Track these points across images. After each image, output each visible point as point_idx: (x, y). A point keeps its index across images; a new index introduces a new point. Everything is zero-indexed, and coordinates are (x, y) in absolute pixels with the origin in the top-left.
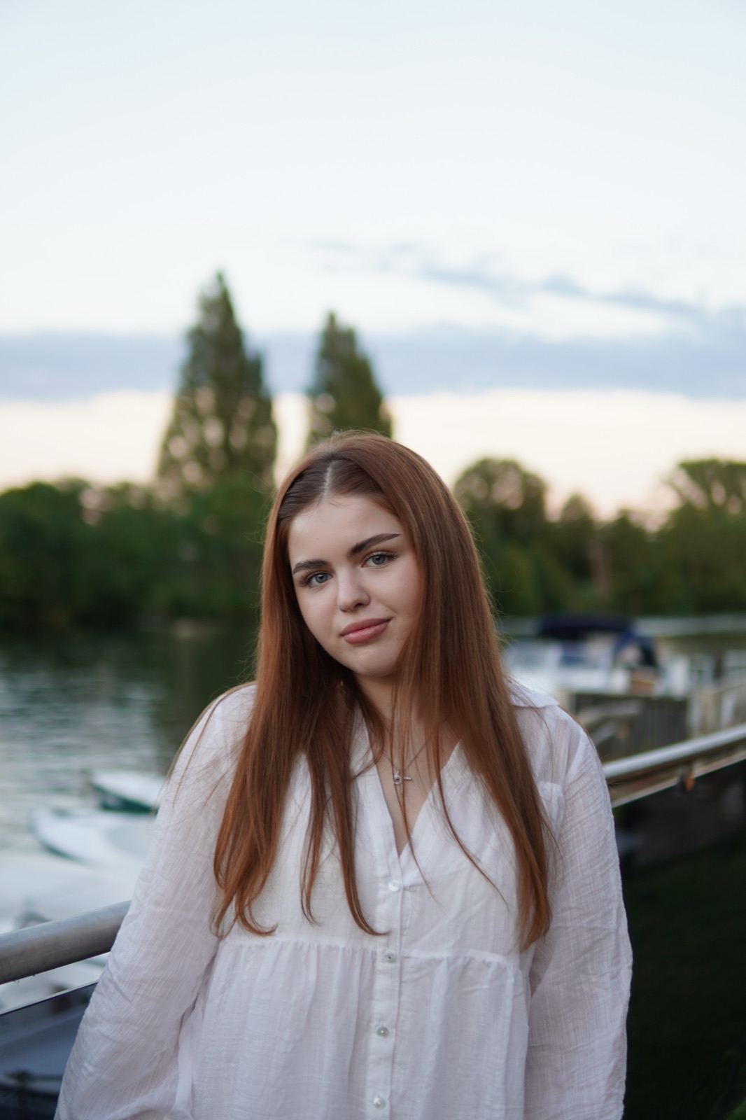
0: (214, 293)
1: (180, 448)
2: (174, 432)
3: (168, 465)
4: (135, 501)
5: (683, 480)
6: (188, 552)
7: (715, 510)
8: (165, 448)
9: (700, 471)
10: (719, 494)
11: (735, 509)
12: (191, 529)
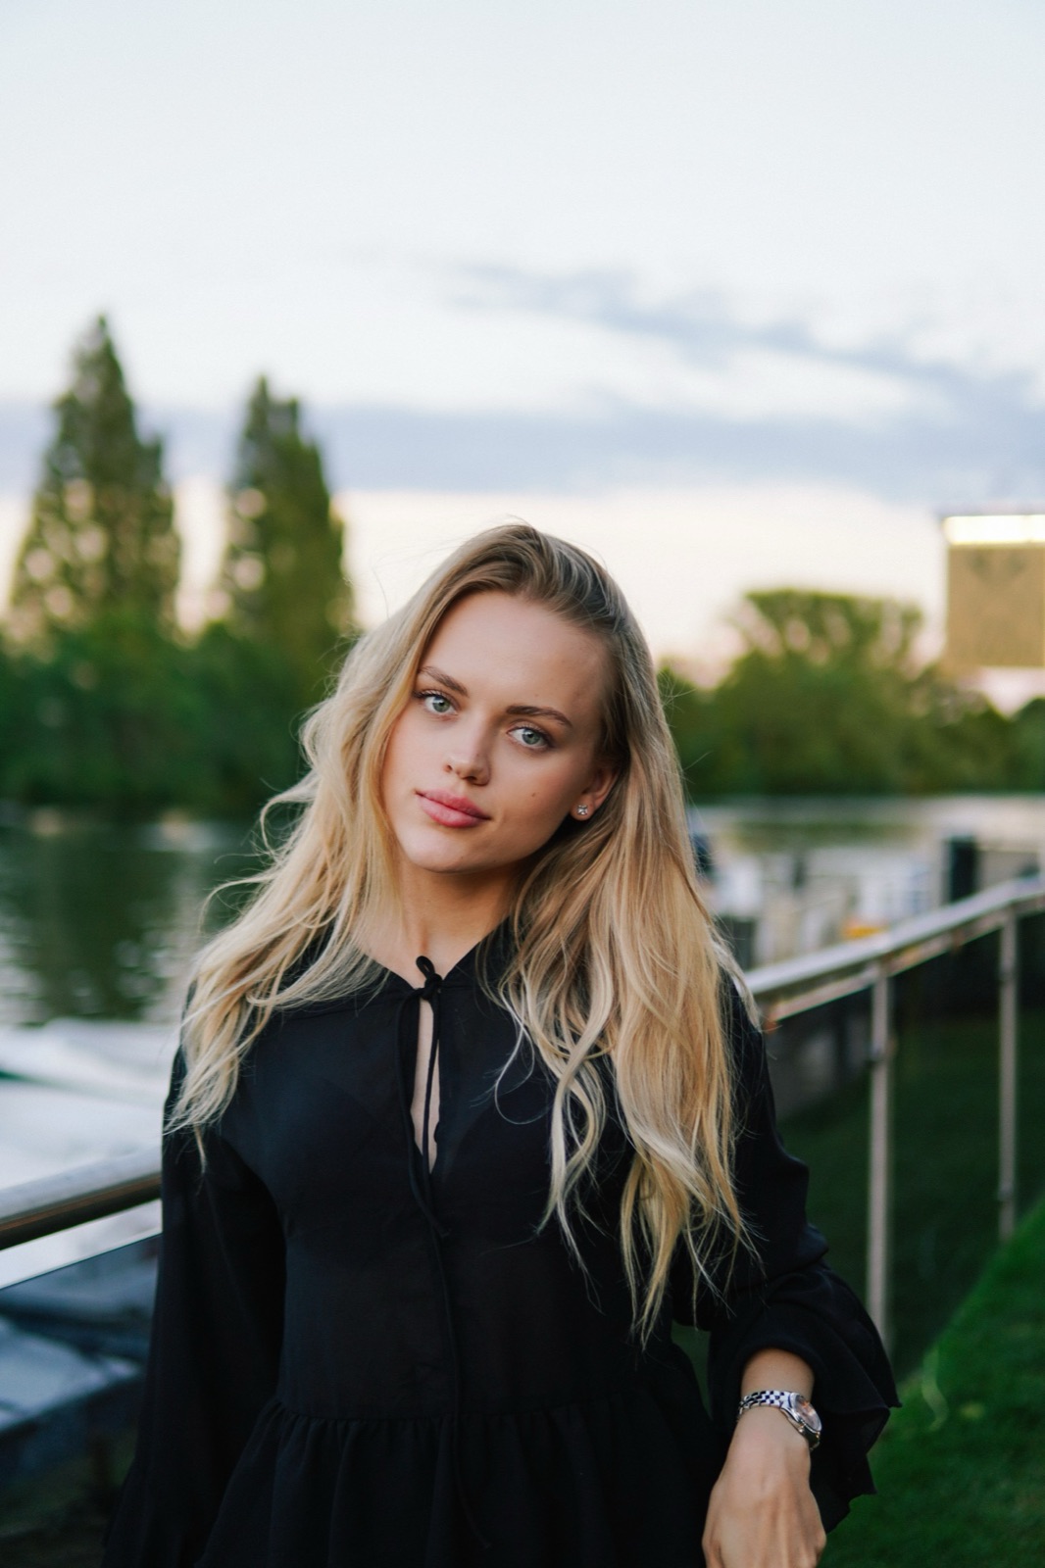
0: (92, 345)
1: (42, 567)
2: (34, 542)
3: (25, 590)
5: (752, 617)
6: (52, 713)
7: (793, 659)
8: (21, 566)
9: (774, 605)
10: (799, 637)
11: (820, 658)
12: (55, 681)
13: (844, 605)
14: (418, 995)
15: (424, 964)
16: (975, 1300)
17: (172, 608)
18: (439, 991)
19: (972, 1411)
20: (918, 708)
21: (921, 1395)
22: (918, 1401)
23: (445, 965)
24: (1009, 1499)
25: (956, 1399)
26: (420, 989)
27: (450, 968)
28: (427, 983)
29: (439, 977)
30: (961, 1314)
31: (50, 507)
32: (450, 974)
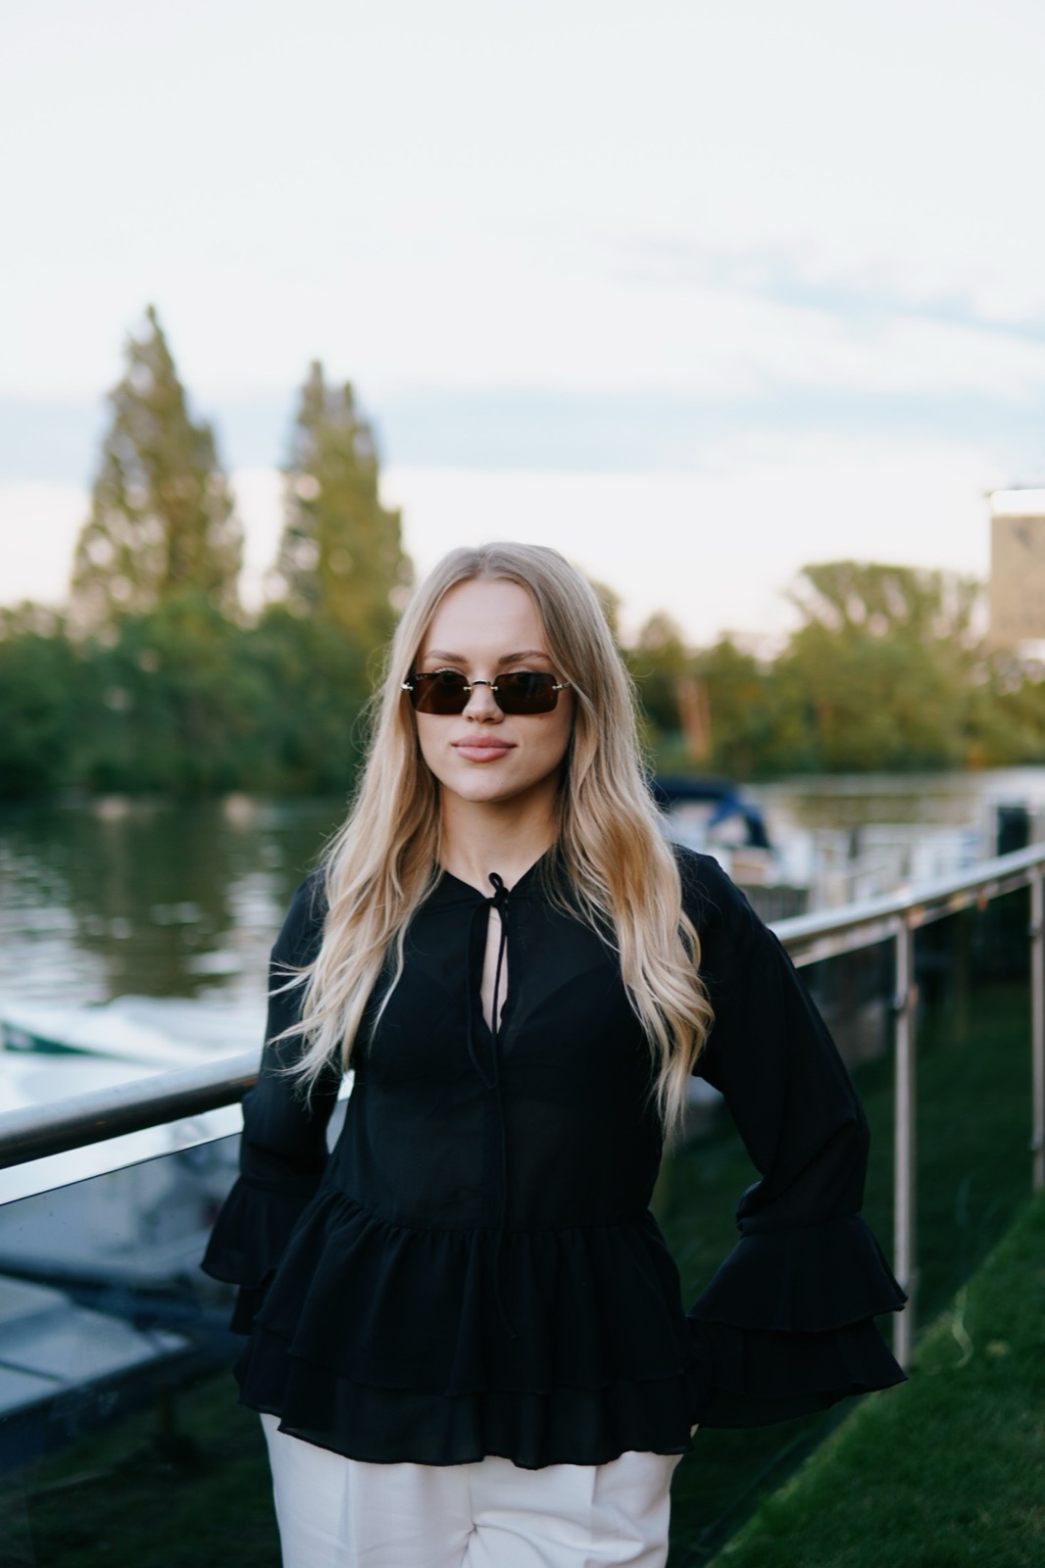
0: (143, 333)
1: (102, 553)
2: (96, 529)
3: (86, 578)
4: (43, 628)
5: (807, 591)
6: (118, 700)
7: (852, 631)
8: (82, 551)
9: (829, 579)
10: (857, 610)
11: (879, 630)
12: (121, 665)
13: (902, 577)
14: (490, 903)
15: (495, 878)
16: (1007, 1245)
17: (234, 592)
18: (506, 902)
19: (998, 1349)
20: (979, 679)
21: (951, 1334)
22: (947, 1337)
23: (511, 881)
24: (1028, 1429)
25: (982, 1336)
26: (491, 899)
27: (515, 883)
28: (496, 894)
29: (506, 890)
30: (990, 1261)
31: (109, 491)
32: (515, 887)
